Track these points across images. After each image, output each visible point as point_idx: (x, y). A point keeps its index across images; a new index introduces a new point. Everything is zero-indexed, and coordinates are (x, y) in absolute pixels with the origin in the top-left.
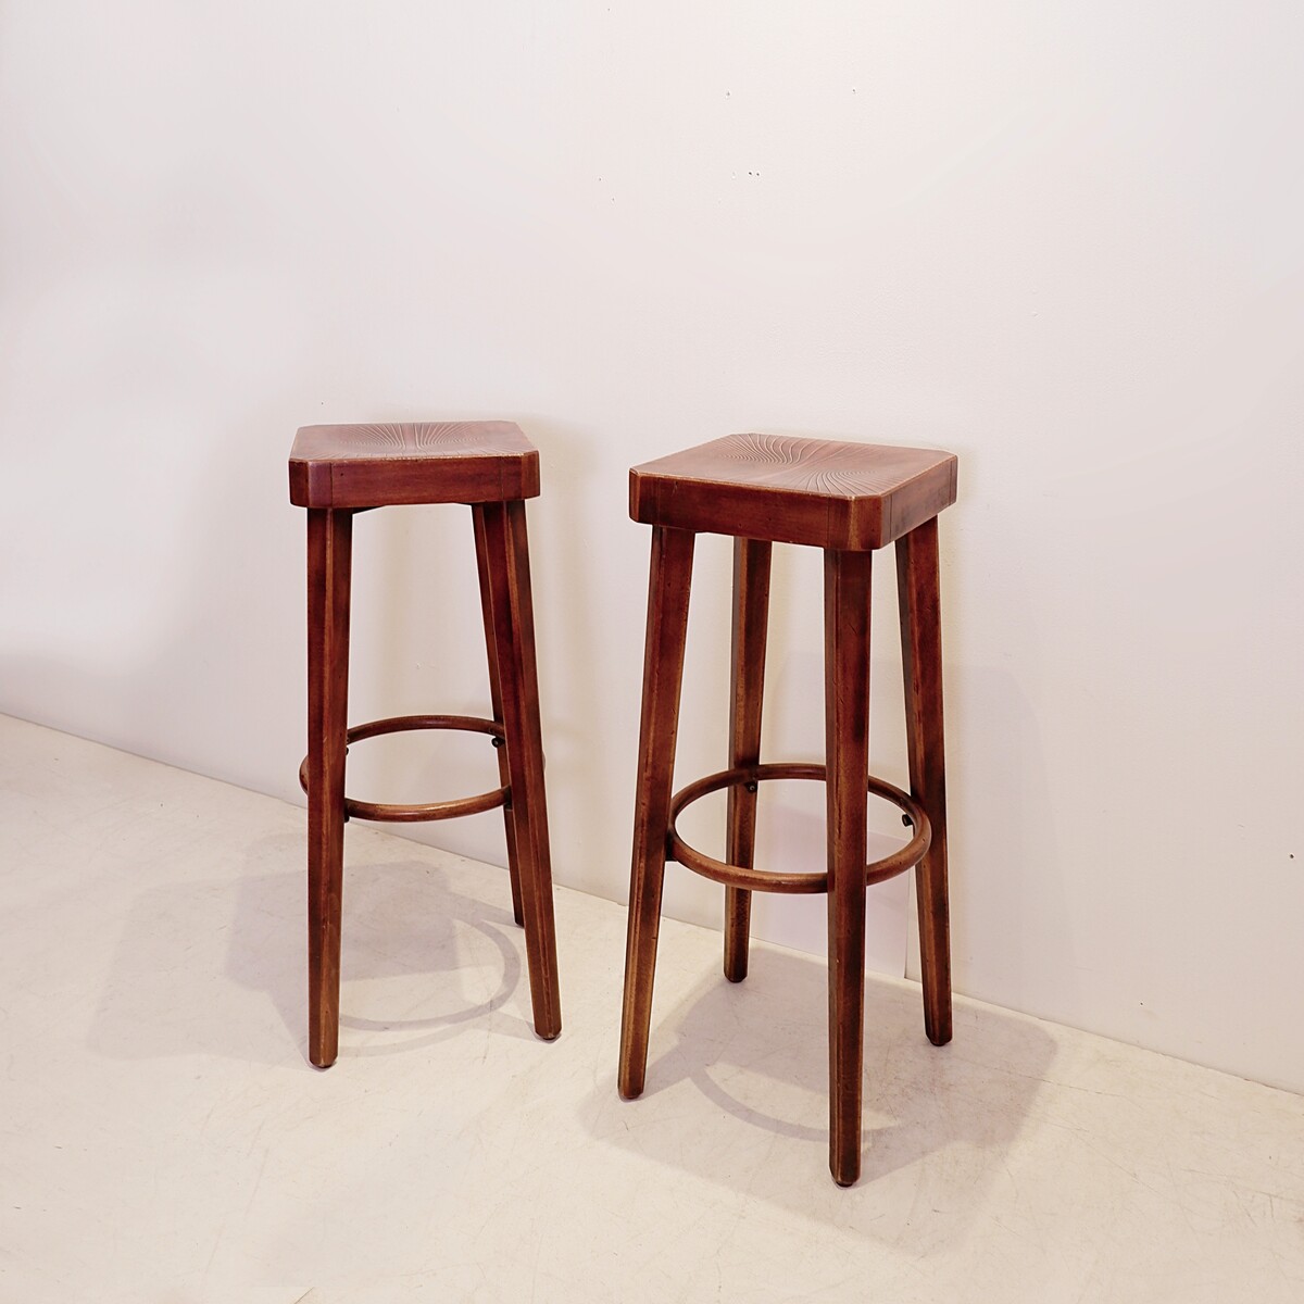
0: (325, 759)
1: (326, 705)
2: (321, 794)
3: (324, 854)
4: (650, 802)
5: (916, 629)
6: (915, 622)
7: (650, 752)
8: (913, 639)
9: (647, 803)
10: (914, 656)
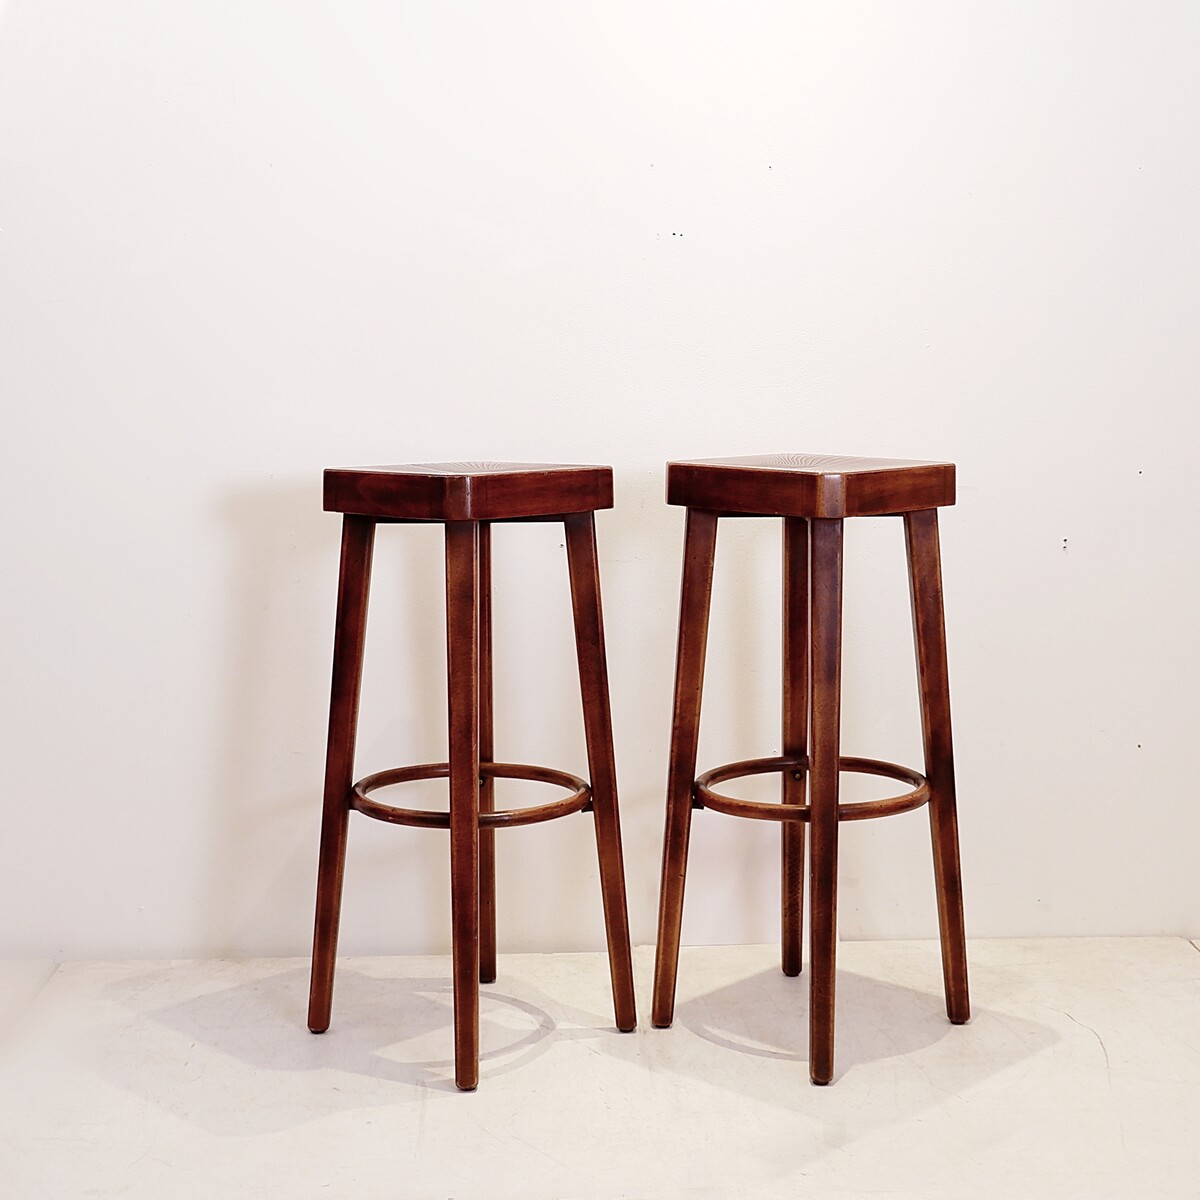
4: (678, 749)
5: (919, 615)
6: (919, 609)
7: (678, 704)
8: (918, 625)
9: (675, 750)
10: (919, 641)
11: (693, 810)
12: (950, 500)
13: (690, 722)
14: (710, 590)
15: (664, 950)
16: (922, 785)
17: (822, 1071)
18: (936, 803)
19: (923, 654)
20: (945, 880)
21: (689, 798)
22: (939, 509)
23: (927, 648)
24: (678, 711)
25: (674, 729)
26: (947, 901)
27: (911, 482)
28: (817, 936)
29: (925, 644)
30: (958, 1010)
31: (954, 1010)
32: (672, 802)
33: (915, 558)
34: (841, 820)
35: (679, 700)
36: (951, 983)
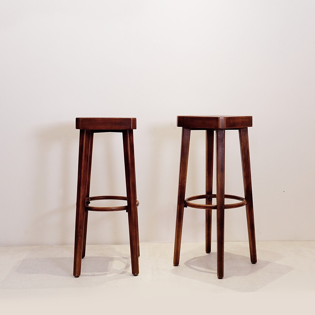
0: (81, 193)
1: (82, 179)
2: (79, 202)
3: (79, 218)
4: (180, 191)
5: (243, 156)
6: (243, 154)
7: (180, 179)
8: (243, 158)
9: (180, 192)
10: (243, 162)
11: (184, 208)
12: (251, 125)
13: (183, 184)
14: (189, 149)
15: (177, 245)
16: (244, 200)
17: (221, 275)
18: (248, 205)
19: (244, 166)
20: (250, 225)
21: (183, 204)
22: (248, 127)
23: (245, 164)
24: (180, 181)
25: (179, 186)
26: (251, 231)
27: (241, 120)
28: (219, 239)
29: (245, 163)
30: (254, 260)
31: (253, 260)
32: (179, 206)
33: (242, 141)
34: (225, 209)
35: (181, 178)
36: (252, 253)
